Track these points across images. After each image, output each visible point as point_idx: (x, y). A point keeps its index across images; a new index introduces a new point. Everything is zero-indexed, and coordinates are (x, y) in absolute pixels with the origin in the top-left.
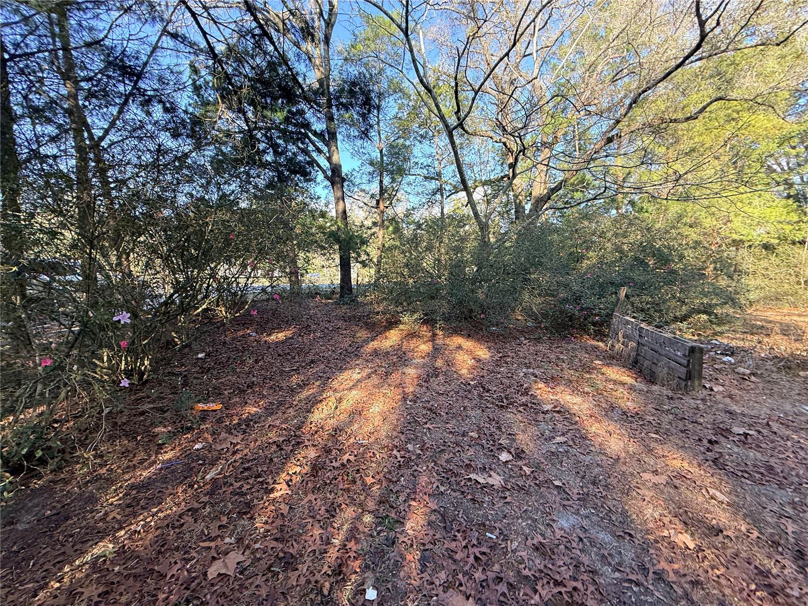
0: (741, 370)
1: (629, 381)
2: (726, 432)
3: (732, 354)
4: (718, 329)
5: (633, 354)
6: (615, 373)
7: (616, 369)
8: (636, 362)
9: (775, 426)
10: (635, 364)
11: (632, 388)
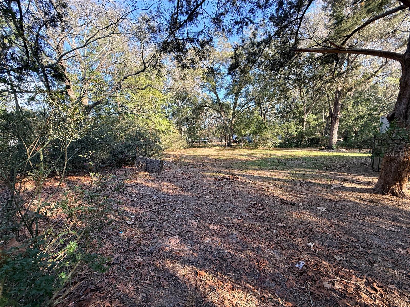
0: (168, 166)
1: (148, 174)
2: (170, 177)
3: (165, 163)
4: (160, 157)
5: (145, 167)
6: (143, 173)
7: (143, 172)
8: (146, 169)
9: (177, 174)
10: (146, 170)
11: (149, 175)
